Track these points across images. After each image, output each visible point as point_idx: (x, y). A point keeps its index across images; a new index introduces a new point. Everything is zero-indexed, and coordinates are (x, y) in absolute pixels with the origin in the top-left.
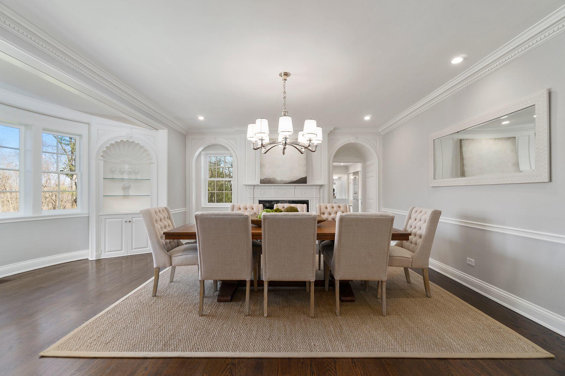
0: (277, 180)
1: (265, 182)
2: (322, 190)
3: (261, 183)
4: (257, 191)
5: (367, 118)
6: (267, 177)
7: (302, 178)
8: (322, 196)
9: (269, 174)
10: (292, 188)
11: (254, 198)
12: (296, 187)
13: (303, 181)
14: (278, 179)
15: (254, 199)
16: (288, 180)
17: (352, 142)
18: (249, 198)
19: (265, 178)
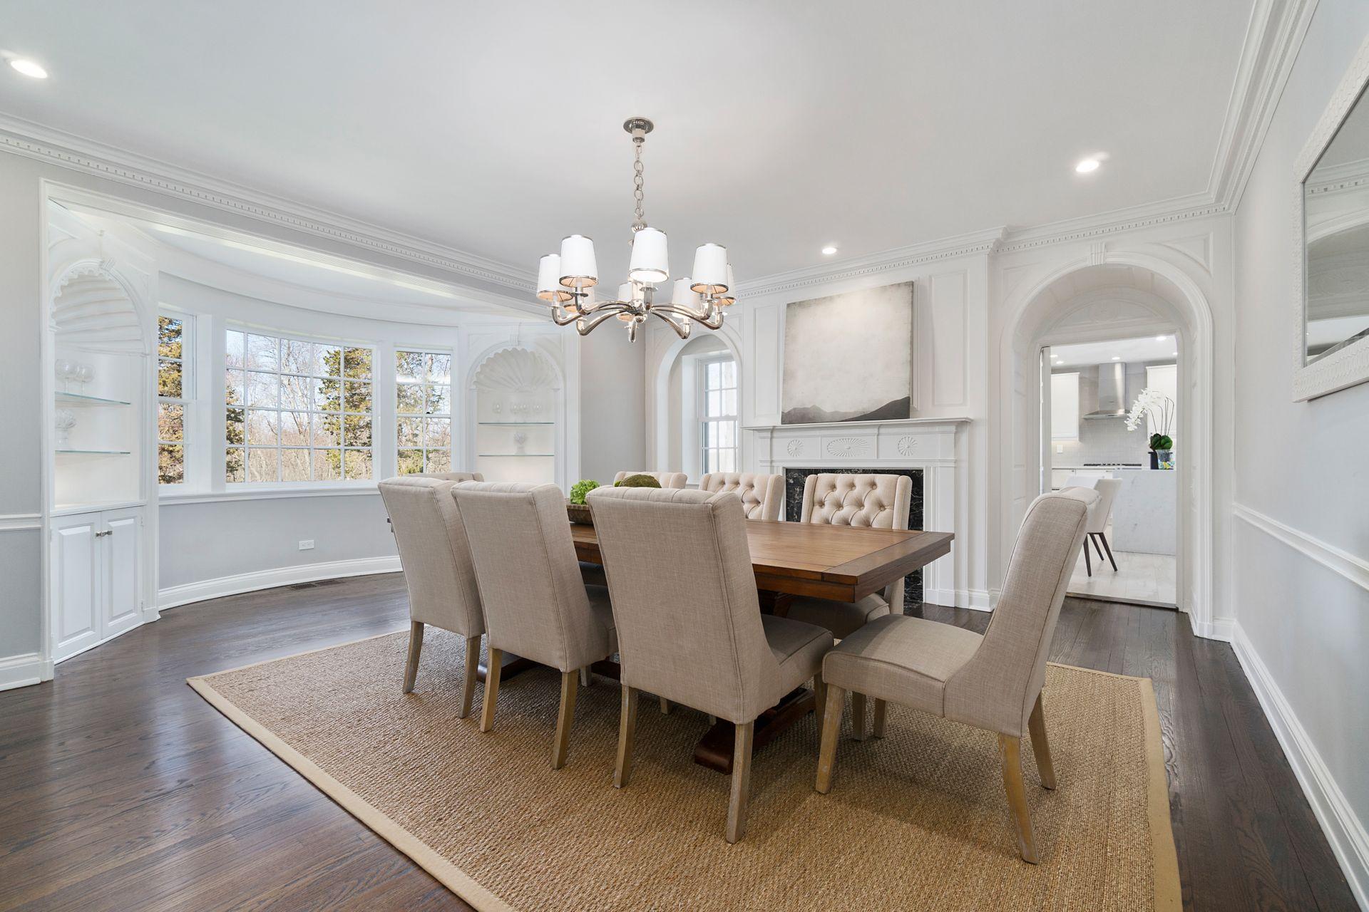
0: (826, 412)
1: (796, 418)
2: (964, 438)
3: (783, 422)
4: (781, 442)
5: (1088, 166)
6: (799, 406)
7: (895, 403)
8: (964, 455)
9: (802, 398)
10: (868, 432)
11: (772, 462)
12: (882, 430)
13: (899, 410)
14: (827, 408)
15: (774, 464)
16: (852, 411)
17: (1088, 263)
18: (761, 461)
19: (795, 409)
